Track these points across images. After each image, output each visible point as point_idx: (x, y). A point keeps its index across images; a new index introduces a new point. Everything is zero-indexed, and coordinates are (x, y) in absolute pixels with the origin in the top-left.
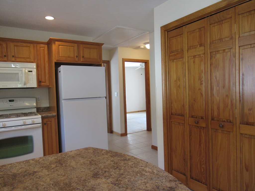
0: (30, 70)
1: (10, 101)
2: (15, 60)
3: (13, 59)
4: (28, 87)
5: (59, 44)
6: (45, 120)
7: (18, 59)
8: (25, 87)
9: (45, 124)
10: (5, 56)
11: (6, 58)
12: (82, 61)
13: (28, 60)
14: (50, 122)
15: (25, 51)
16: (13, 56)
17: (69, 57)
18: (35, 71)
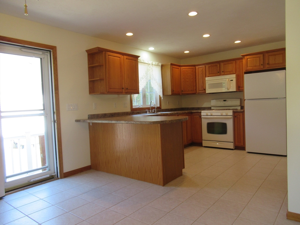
0: (232, 79)
1: (224, 101)
2: (224, 73)
3: (223, 73)
4: (230, 91)
5: (247, 58)
6: (236, 114)
7: (226, 73)
8: (228, 91)
9: (236, 117)
10: (218, 72)
11: (219, 73)
12: (267, 68)
13: (231, 72)
14: (239, 116)
15: (230, 67)
16: (223, 72)
17: (255, 66)
18: (234, 80)
